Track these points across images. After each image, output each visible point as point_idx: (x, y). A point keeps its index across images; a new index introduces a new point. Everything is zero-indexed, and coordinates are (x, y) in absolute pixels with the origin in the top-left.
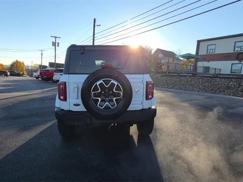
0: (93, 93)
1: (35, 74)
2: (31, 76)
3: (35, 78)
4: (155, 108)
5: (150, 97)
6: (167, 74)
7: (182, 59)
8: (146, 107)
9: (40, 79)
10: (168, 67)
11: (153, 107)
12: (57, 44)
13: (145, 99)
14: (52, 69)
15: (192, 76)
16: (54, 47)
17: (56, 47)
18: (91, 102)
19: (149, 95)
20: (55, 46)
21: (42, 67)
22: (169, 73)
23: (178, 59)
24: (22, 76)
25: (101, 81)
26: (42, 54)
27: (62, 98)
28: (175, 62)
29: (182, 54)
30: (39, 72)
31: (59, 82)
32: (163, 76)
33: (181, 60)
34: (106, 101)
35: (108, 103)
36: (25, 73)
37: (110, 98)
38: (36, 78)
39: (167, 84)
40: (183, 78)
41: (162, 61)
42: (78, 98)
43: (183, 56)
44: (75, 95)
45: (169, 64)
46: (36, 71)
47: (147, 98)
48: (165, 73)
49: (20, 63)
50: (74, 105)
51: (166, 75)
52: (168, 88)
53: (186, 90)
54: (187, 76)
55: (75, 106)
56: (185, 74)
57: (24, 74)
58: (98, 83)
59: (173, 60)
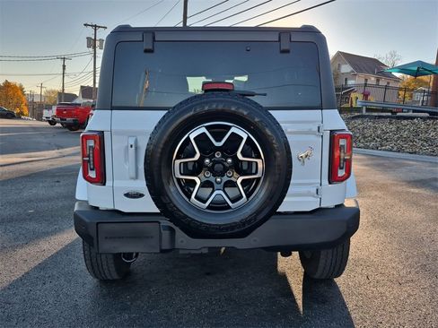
0: (178, 162)
1: (46, 113)
2: (39, 118)
3: (47, 123)
4: (354, 205)
5: (341, 173)
6: (364, 112)
7: (398, 75)
8: (329, 203)
9: (58, 125)
10: (366, 96)
11: (349, 203)
12: (98, 43)
13: (325, 181)
14: (86, 101)
15: (428, 118)
16: (91, 49)
17: (97, 49)
18: (172, 189)
19: (337, 170)
20: (95, 47)
21: (65, 97)
22: (368, 110)
23: (389, 76)
24: (20, 118)
25: (201, 130)
26: (64, 66)
27: (92, 174)
28: (383, 83)
29: (399, 64)
30: (54, 108)
31: (85, 132)
32: (354, 118)
33: (397, 80)
34: (216, 186)
35: (221, 192)
36: (26, 112)
37: (225, 179)
38: (50, 122)
39: (365, 137)
40: (405, 122)
41: (351, 82)
42: (137, 177)
43: (403, 69)
44: (129, 167)
45: (368, 89)
46: (49, 107)
47: (333, 178)
48: (359, 110)
49: (15, 87)
50: (127, 195)
51: (363, 117)
52: (367, 147)
53: (415, 153)
54: (417, 117)
55: (128, 199)
56: (411, 114)
57: (22, 113)
58: (193, 136)
59: (378, 80)
